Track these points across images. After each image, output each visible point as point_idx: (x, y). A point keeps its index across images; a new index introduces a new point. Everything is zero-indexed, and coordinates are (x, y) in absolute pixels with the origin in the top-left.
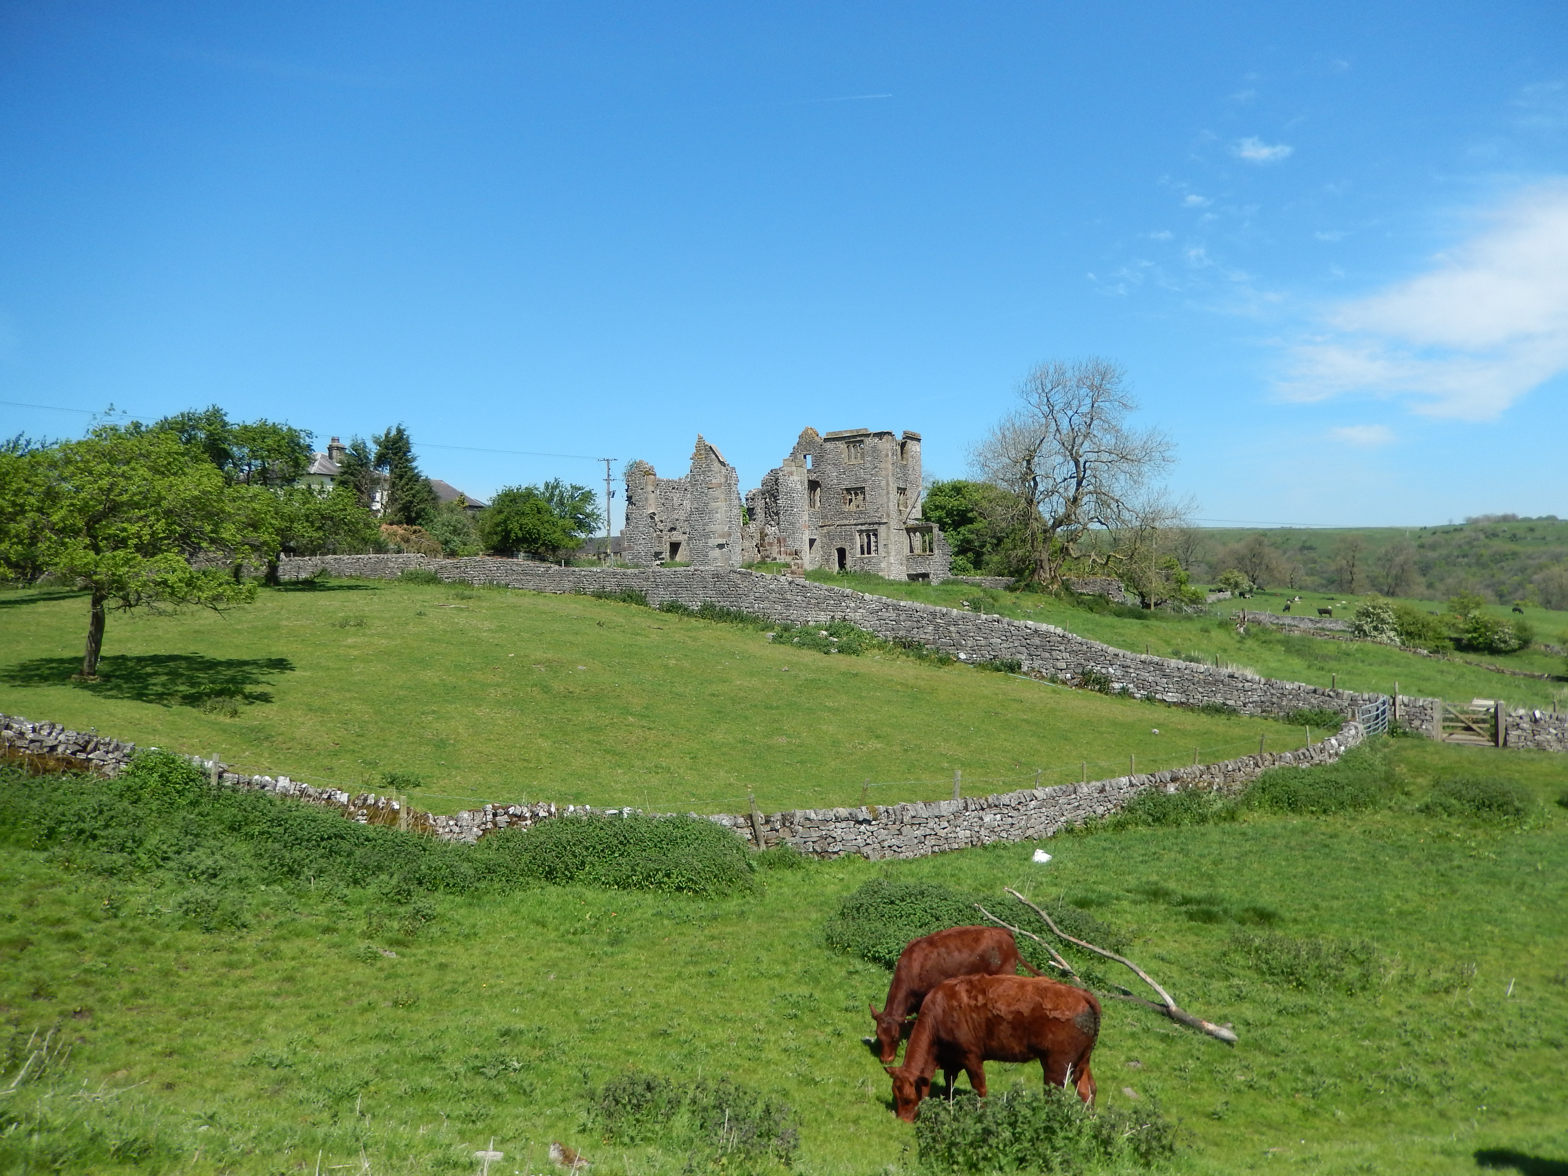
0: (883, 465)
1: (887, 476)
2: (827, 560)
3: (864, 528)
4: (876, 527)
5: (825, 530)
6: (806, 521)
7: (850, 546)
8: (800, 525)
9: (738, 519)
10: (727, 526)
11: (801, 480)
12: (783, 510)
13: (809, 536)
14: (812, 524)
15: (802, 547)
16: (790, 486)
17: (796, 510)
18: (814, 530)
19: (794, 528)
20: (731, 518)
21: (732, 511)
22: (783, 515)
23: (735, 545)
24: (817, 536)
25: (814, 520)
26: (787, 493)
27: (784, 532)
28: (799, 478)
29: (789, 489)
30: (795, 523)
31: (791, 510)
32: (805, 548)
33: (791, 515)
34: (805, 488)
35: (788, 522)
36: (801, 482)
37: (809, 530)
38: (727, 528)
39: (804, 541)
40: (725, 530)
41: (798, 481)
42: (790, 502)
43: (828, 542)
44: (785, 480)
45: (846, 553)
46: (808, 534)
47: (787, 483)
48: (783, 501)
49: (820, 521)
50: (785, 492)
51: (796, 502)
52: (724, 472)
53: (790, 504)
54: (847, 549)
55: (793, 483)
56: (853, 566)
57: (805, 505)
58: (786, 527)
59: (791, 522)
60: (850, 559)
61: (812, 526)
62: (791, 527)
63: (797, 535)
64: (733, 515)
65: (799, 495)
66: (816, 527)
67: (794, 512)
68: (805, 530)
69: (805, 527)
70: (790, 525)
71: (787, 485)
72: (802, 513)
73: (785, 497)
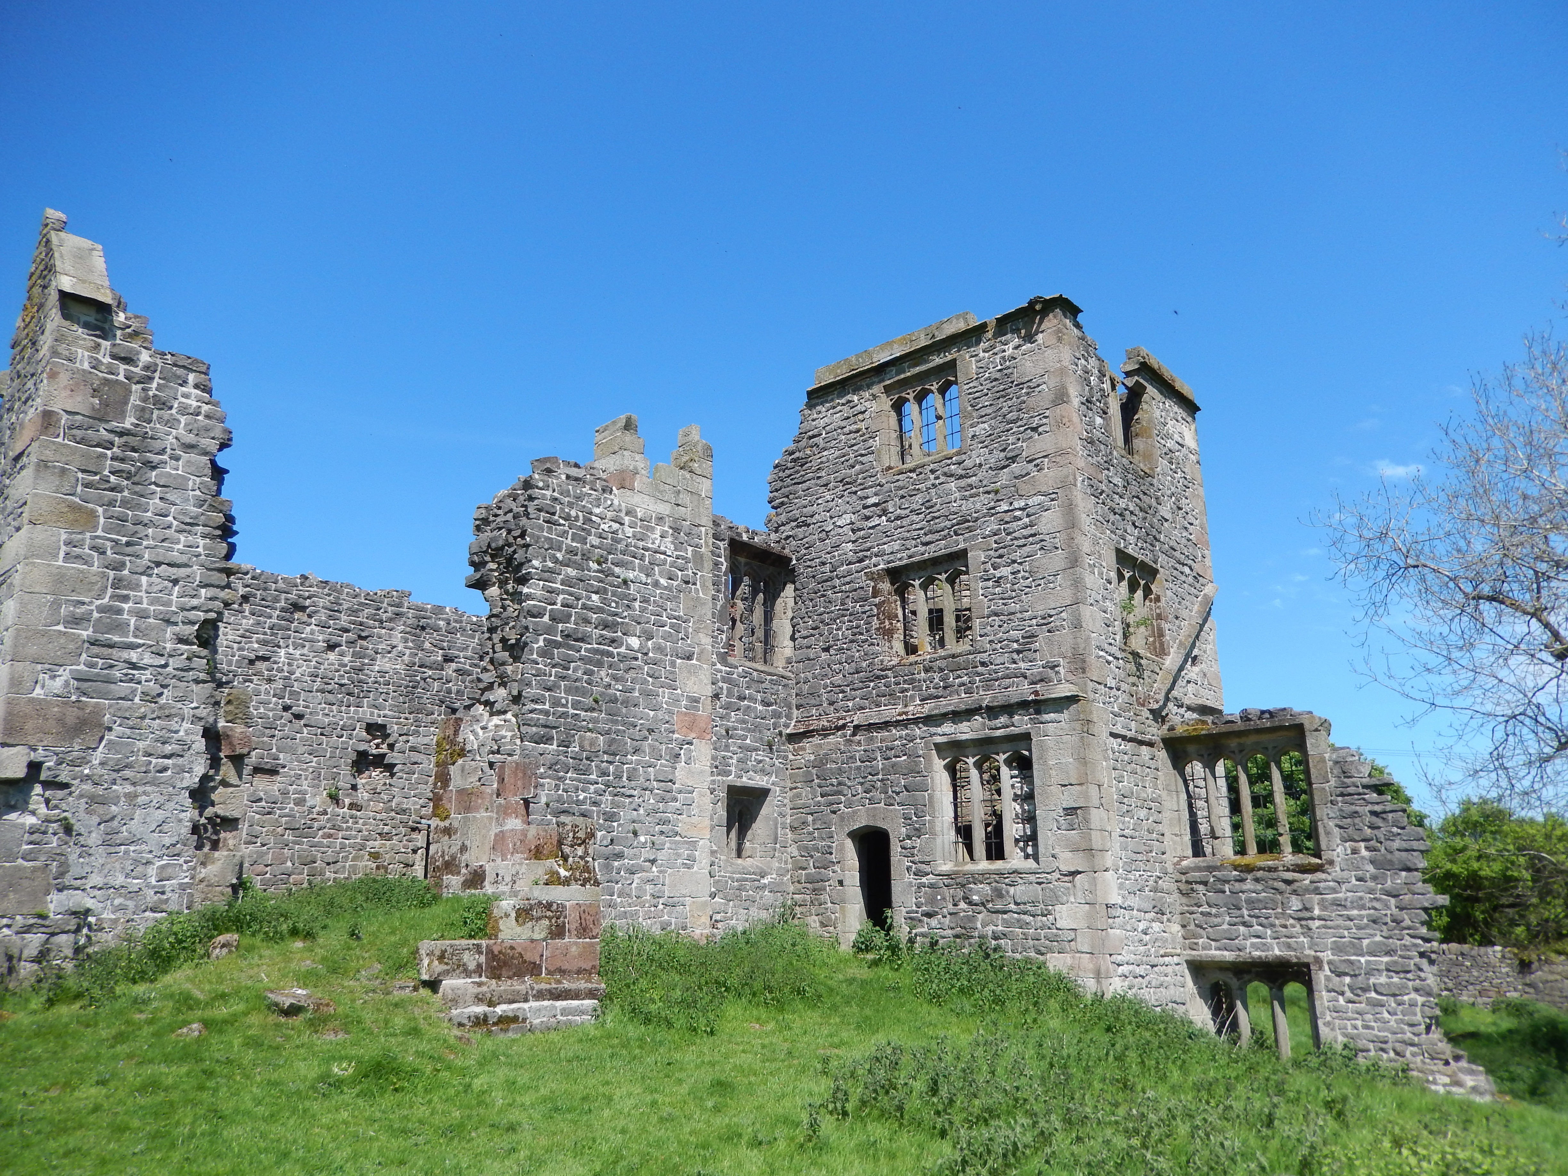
0: (1042, 444)
1: (1066, 485)
2: (816, 885)
3: (965, 731)
4: (1022, 723)
5: (809, 749)
6: (697, 701)
7: (907, 818)
8: (660, 713)
9: (181, 641)
10: (64, 674)
11: (676, 520)
12: (549, 630)
13: (728, 773)
14: (744, 722)
15: (666, 822)
16: (605, 527)
17: (634, 642)
18: (756, 750)
19: (616, 722)
20: (120, 627)
21: (137, 586)
22: (543, 653)
23: (129, 788)
24: (773, 778)
25: (760, 708)
26: (586, 557)
27: (548, 740)
28: (664, 509)
29: (596, 541)
30: (626, 703)
31: (602, 640)
32: (682, 824)
33: (599, 664)
34: (698, 558)
35: (577, 691)
36: (676, 530)
37: (727, 748)
38: (59, 683)
39: (680, 792)
40: (38, 692)
41: (660, 519)
42: (603, 601)
43: (818, 804)
44: (579, 498)
45: (895, 849)
46: (720, 768)
47: (591, 513)
48: (551, 591)
49: (789, 717)
50: (572, 551)
51: (637, 604)
52: (96, 365)
53: (600, 610)
54: (897, 831)
55: (627, 520)
56: (929, 915)
57: (697, 631)
58: (564, 715)
59: (602, 694)
60: (910, 878)
61: (749, 730)
62: (595, 721)
63: (638, 763)
64: (142, 615)
65: (663, 582)
66: (768, 735)
67: (623, 650)
68: (690, 743)
69: (690, 729)
70: (593, 710)
71: (589, 520)
72: (673, 665)
73: (571, 572)
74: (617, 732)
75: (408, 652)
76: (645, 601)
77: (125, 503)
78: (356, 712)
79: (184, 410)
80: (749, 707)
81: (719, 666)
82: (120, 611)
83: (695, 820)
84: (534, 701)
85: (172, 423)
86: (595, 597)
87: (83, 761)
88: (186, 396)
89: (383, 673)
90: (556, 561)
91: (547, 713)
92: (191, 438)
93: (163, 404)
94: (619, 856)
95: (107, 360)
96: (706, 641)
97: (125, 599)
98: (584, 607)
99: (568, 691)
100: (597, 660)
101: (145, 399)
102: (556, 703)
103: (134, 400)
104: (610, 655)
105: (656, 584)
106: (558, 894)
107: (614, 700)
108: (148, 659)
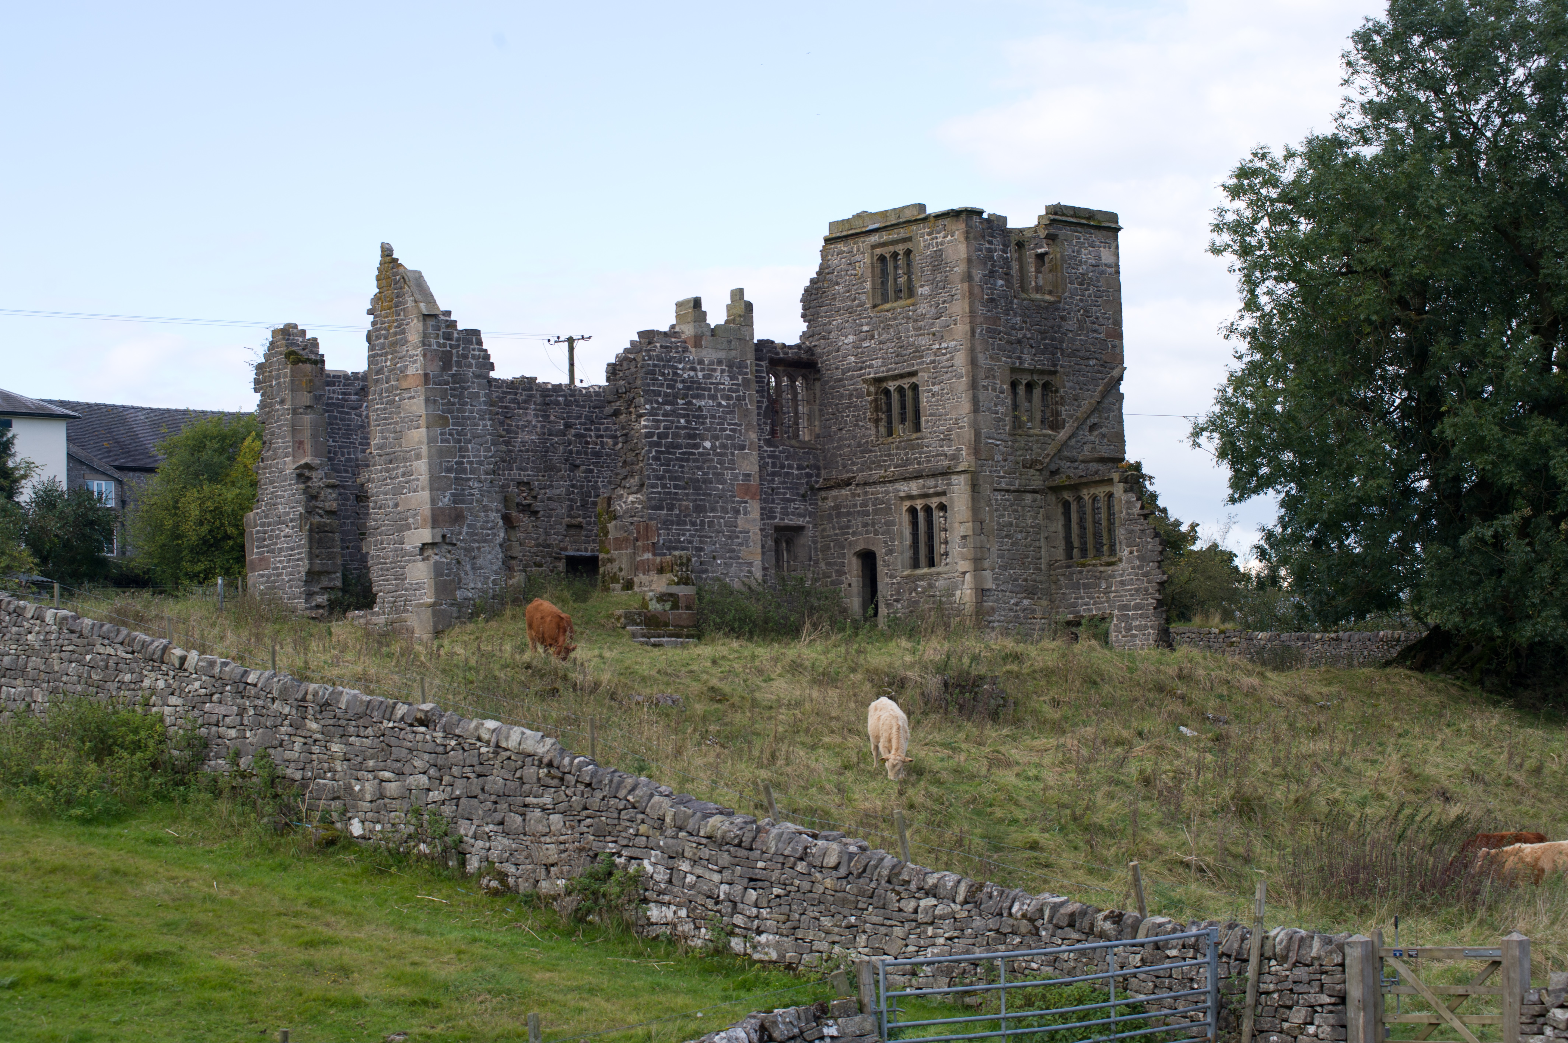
1: (970, 336)
2: (836, 587)
3: (915, 489)
4: (943, 483)
5: (830, 499)
6: (749, 475)
7: (885, 542)
8: (726, 486)
9: (487, 473)
10: (448, 494)
11: (729, 360)
12: (658, 444)
13: (775, 518)
14: (785, 483)
15: (733, 551)
16: (686, 376)
17: (708, 444)
18: (794, 501)
19: (699, 494)
20: (464, 471)
21: (467, 451)
22: (656, 458)
23: (477, 545)
24: (807, 519)
25: (796, 472)
26: (676, 397)
27: (662, 509)
28: (722, 355)
29: (680, 386)
30: (705, 481)
31: (689, 446)
32: (743, 552)
33: (688, 460)
34: (746, 382)
35: (676, 479)
36: (730, 366)
37: (773, 502)
38: (447, 499)
39: (741, 532)
40: (440, 504)
41: (720, 362)
42: (687, 422)
43: (836, 535)
44: (669, 361)
45: (880, 563)
46: (767, 514)
47: (677, 368)
48: (658, 421)
49: (818, 476)
50: (667, 395)
51: (708, 421)
52: (439, 345)
53: (685, 428)
54: (880, 552)
55: (698, 367)
56: (897, 601)
57: (747, 431)
58: (670, 493)
59: (690, 478)
60: (887, 580)
61: (787, 488)
62: (687, 494)
63: (714, 517)
64: (471, 463)
65: (724, 403)
66: (802, 491)
67: (701, 450)
68: (746, 502)
69: (746, 494)
70: (685, 489)
71: (675, 374)
72: (733, 454)
73: (668, 408)
74: (701, 500)
75: (539, 425)
76: (713, 417)
77: (458, 410)
78: (509, 474)
79: (474, 356)
80: (788, 473)
81: (765, 448)
82: (463, 463)
83: (751, 549)
84: (653, 487)
85: (470, 366)
86: (682, 421)
87: (460, 533)
88: (474, 350)
89: (524, 443)
90: (657, 402)
91: (659, 493)
92: (478, 371)
93: (465, 357)
94: (706, 571)
95: (442, 341)
96: (753, 436)
97: (464, 457)
98: (677, 427)
99: (670, 479)
100: (686, 457)
101: (458, 356)
102: (664, 486)
103: (455, 359)
104: (694, 454)
105: (720, 405)
106: (675, 589)
107: (698, 480)
108: (476, 485)
